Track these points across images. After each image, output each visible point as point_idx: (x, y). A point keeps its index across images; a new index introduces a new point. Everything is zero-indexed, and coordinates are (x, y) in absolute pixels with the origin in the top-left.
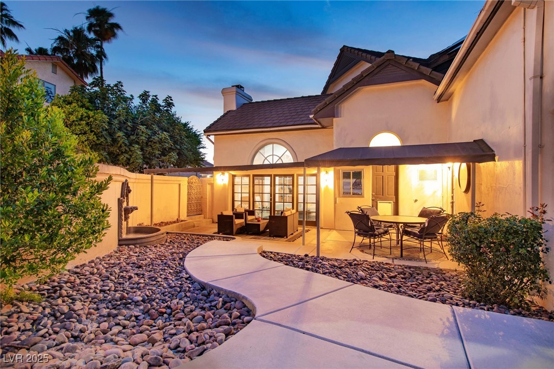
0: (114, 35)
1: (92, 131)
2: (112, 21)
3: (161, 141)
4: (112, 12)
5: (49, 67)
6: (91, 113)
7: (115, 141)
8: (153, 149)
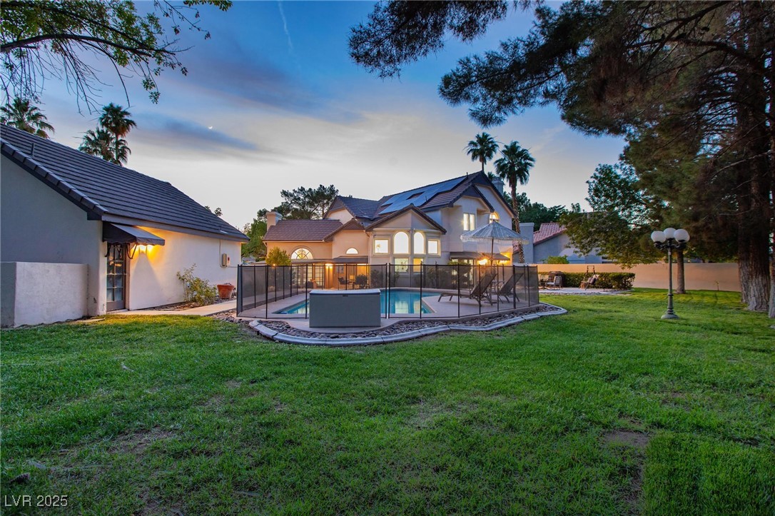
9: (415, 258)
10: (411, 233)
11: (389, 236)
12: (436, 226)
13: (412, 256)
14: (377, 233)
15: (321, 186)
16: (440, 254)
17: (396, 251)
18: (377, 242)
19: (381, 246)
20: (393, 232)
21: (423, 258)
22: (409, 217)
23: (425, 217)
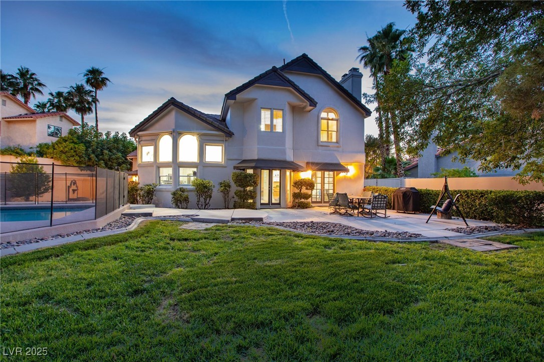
0: (105, 84)
1: (77, 155)
2: (103, 76)
3: (117, 159)
4: (102, 71)
5: (58, 118)
6: (76, 146)
7: (90, 159)
8: (112, 163)
9: (180, 166)
10: (173, 135)
11: (154, 140)
13: (176, 164)
14: (143, 138)
16: (225, 164)
21: (196, 167)
22: (173, 116)
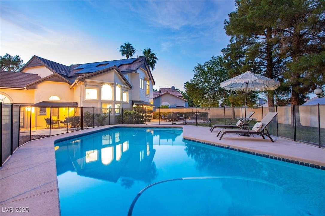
9: (116, 103)
10: (114, 86)
11: (98, 86)
12: (127, 83)
13: (115, 102)
14: (88, 83)
15: (7, 54)
16: (128, 102)
17: (103, 98)
18: (88, 91)
19: (91, 94)
20: (102, 84)
21: (120, 104)
22: (112, 75)
23: (122, 77)
